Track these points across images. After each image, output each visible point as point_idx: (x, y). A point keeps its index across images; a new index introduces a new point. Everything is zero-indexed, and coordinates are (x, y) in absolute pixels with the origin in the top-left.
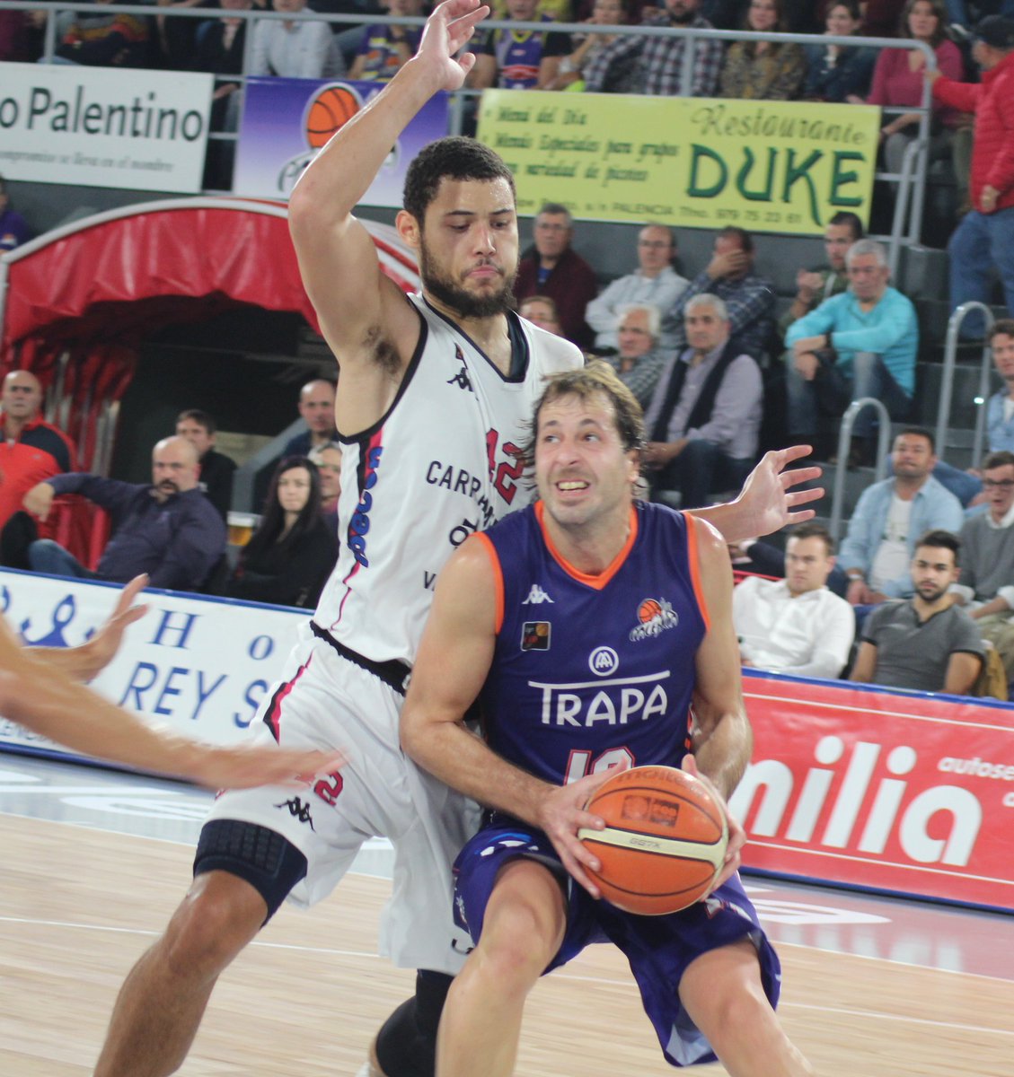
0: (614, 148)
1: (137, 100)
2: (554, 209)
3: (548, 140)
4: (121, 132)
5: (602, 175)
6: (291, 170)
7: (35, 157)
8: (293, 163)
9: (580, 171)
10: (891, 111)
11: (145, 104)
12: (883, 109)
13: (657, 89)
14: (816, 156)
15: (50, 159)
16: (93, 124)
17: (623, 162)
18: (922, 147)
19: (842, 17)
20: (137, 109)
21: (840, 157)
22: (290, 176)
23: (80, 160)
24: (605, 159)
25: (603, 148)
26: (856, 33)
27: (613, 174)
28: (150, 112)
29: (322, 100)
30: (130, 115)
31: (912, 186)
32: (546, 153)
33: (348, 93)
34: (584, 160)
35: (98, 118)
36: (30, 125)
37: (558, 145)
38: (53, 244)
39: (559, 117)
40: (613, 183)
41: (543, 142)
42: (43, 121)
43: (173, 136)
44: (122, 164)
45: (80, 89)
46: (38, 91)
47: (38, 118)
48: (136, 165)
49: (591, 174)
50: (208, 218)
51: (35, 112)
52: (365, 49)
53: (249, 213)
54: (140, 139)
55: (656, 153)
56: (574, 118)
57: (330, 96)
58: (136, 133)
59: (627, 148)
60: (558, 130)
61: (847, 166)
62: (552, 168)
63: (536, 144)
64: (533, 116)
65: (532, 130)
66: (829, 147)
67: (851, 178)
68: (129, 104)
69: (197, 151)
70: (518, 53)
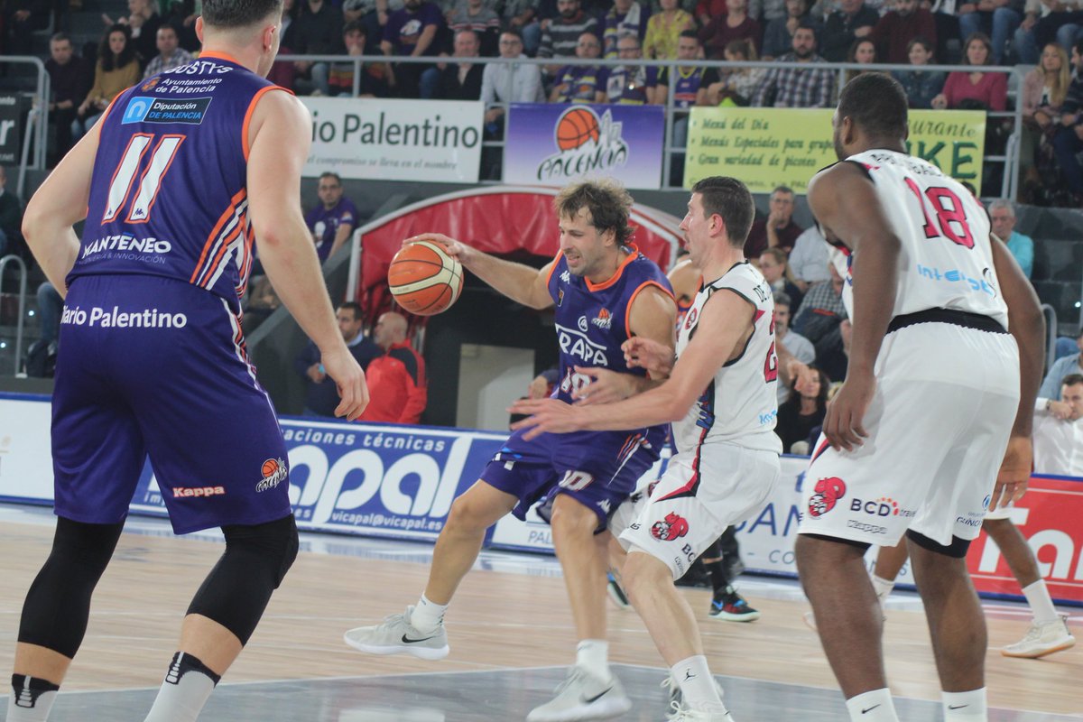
0: (789, 144)
1: (427, 122)
2: (784, 189)
3: (740, 141)
4: (416, 142)
5: (782, 163)
6: (546, 165)
7: (350, 162)
8: (549, 160)
9: (766, 161)
10: (993, 114)
11: (433, 123)
12: (987, 113)
13: (790, 104)
14: (940, 146)
15: (363, 162)
16: (393, 138)
17: (796, 153)
18: (1017, 138)
19: (919, 51)
20: (427, 127)
21: (957, 147)
22: (547, 169)
23: (384, 162)
24: (784, 152)
25: (782, 144)
26: (930, 62)
27: (789, 162)
28: (437, 129)
29: (568, 117)
30: (421, 132)
31: (1012, 164)
32: (741, 149)
33: (589, 112)
34: (769, 153)
35: (398, 133)
36: (345, 139)
37: (748, 143)
38: (394, 221)
39: (748, 124)
40: (790, 168)
41: (737, 141)
42: (354, 138)
43: (455, 144)
44: (417, 165)
45: (383, 115)
46: (348, 117)
47: (350, 136)
48: (427, 165)
49: (774, 162)
50: (510, 200)
51: (347, 131)
52: (560, 82)
53: (541, 195)
54: (431, 148)
55: (821, 147)
56: (757, 125)
57: (574, 114)
58: (426, 143)
59: (800, 144)
60: (748, 133)
61: (963, 152)
62: (744, 159)
63: (732, 143)
64: (729, 125)
65: (729, 134)
66: (950, 140)
67: (968, 159)
68: (421, 124)
69: (475, 155)
70: (685, 85)
